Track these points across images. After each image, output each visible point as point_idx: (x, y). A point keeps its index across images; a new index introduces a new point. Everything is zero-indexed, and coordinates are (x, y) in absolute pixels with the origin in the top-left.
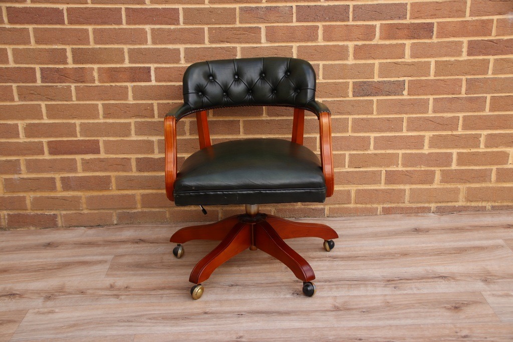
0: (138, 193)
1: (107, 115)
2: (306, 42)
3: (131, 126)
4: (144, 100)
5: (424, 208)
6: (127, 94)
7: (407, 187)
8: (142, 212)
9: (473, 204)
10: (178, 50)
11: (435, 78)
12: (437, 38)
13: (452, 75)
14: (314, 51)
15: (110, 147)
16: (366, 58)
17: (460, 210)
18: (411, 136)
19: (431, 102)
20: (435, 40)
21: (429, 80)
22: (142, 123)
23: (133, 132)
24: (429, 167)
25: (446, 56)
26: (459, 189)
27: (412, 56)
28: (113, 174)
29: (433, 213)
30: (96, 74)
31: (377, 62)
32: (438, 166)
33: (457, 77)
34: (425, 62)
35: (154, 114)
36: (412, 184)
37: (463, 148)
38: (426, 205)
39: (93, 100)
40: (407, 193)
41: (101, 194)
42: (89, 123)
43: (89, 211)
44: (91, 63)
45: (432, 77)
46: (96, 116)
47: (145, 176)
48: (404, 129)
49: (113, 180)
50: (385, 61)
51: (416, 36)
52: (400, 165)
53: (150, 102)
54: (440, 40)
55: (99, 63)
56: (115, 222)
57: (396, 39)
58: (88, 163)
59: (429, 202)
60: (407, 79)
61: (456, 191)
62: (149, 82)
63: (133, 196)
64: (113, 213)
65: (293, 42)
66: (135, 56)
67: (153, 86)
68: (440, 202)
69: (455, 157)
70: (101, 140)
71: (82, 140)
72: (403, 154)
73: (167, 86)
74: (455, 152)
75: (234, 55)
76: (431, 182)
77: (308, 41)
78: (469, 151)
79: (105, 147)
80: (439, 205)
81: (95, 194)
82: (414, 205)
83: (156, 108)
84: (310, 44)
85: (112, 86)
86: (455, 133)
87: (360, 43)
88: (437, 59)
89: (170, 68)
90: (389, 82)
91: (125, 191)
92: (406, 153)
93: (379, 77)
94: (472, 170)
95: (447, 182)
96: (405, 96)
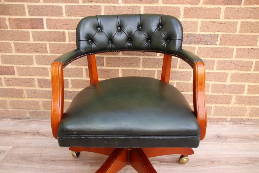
0: (41, 100)
1: (17, 50)
2: (151, 4)
3: (33, 58)
4: (40, 41)
5: (222, 119)
6: (29, 37)
7: (213, 105)
8: (44, 112)
9: (254, 118)
10: (61, 7)
11: (240, 34)
12: (244, 4)
13: (252, 32)
14: (156, 10)
15: (21, 71)
16: (192, 17)
17: (245, 121)
18: (219, 73)
19: (235, 51)
20: (243, 6)
21: (235, 35)
22: (40, 56)
23: (35, 62)
24: (229, 93)
25: (249, 18)
26: (247, 108)
27: (225, 18)
28: (24, 88)
29: (228, 122)
30: (7, 23)
31: (200, 20)
32: (234, 93)
33: (255, 34)
34: (234, 22)
35: (47, 50)
36: (216, 103)
37: (253, 82)
38: (224, 117)
39: (7, 40)
40: (213, 109)
41: (18, 99)
42: (7, 55)
43: (12, 110)
44: (4, 14)
45: (237, 33)
46: (11, 51)
47: (44, 90)
48: (215, 68)
49: (25, 92)
50: (205, 20)
51: (229, 2)
52: (210, 91)
53: (44, 42)
54: (246, 6)
55: (9, 15)
56: (28, 117)
57: (214, 4)
58: (8, 80)
59: (226, 115)
60: (220, 34)
61: (244, 110)
62: (42, 29)
63: (38, 102)
64: (26, 111)
65: (141, 3)
66: (33, 10)
67: (45, 32)
68: (233, 116)
69: (246, 88)
70: (15, 66)
71: (4, 66)
72: (213, 84)
73: (55, 32)
74: (247, 84)
75: (99, 12)
76: (229, 103)
77: (152, 3)
78: (257, 85)
79: (18, 71)
80: (232, 117)
81: (15, 99)
82: (216, 117)
83: (48, 47)
84: (153, 5)
85: (19, 31)
86: (249, 72)
87: (189, 6)
88: (242, 20)
89: (56, 19)
90: (207, 35)
91: (33, 99)
92: (214, 84)
93: (201, 31)
94: (257, 97)
95: (239, 104)
96: (218, 45)
